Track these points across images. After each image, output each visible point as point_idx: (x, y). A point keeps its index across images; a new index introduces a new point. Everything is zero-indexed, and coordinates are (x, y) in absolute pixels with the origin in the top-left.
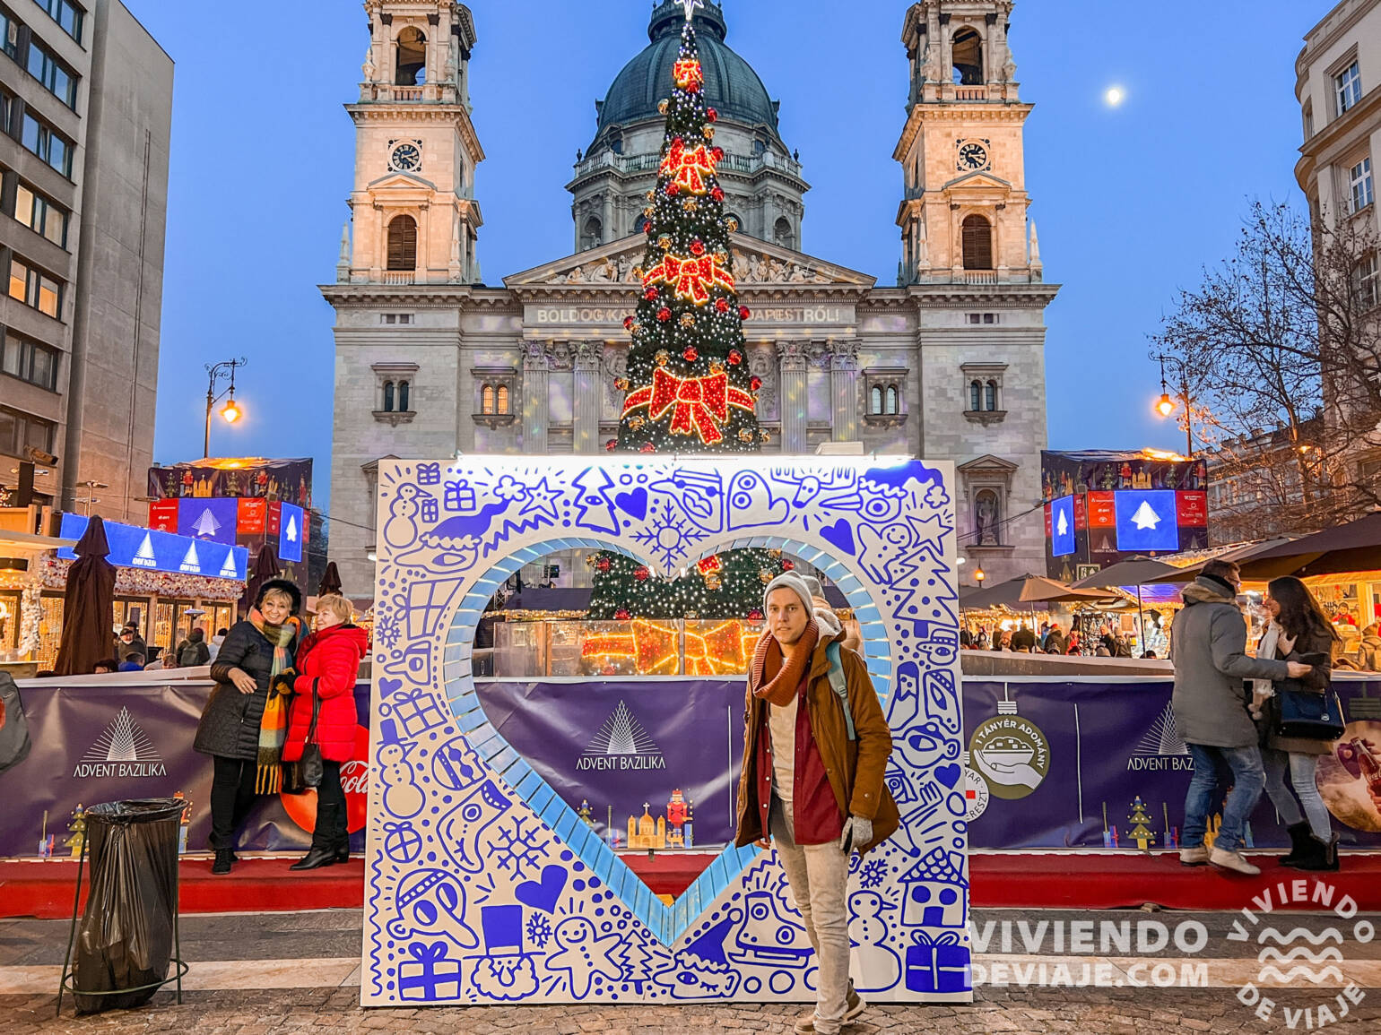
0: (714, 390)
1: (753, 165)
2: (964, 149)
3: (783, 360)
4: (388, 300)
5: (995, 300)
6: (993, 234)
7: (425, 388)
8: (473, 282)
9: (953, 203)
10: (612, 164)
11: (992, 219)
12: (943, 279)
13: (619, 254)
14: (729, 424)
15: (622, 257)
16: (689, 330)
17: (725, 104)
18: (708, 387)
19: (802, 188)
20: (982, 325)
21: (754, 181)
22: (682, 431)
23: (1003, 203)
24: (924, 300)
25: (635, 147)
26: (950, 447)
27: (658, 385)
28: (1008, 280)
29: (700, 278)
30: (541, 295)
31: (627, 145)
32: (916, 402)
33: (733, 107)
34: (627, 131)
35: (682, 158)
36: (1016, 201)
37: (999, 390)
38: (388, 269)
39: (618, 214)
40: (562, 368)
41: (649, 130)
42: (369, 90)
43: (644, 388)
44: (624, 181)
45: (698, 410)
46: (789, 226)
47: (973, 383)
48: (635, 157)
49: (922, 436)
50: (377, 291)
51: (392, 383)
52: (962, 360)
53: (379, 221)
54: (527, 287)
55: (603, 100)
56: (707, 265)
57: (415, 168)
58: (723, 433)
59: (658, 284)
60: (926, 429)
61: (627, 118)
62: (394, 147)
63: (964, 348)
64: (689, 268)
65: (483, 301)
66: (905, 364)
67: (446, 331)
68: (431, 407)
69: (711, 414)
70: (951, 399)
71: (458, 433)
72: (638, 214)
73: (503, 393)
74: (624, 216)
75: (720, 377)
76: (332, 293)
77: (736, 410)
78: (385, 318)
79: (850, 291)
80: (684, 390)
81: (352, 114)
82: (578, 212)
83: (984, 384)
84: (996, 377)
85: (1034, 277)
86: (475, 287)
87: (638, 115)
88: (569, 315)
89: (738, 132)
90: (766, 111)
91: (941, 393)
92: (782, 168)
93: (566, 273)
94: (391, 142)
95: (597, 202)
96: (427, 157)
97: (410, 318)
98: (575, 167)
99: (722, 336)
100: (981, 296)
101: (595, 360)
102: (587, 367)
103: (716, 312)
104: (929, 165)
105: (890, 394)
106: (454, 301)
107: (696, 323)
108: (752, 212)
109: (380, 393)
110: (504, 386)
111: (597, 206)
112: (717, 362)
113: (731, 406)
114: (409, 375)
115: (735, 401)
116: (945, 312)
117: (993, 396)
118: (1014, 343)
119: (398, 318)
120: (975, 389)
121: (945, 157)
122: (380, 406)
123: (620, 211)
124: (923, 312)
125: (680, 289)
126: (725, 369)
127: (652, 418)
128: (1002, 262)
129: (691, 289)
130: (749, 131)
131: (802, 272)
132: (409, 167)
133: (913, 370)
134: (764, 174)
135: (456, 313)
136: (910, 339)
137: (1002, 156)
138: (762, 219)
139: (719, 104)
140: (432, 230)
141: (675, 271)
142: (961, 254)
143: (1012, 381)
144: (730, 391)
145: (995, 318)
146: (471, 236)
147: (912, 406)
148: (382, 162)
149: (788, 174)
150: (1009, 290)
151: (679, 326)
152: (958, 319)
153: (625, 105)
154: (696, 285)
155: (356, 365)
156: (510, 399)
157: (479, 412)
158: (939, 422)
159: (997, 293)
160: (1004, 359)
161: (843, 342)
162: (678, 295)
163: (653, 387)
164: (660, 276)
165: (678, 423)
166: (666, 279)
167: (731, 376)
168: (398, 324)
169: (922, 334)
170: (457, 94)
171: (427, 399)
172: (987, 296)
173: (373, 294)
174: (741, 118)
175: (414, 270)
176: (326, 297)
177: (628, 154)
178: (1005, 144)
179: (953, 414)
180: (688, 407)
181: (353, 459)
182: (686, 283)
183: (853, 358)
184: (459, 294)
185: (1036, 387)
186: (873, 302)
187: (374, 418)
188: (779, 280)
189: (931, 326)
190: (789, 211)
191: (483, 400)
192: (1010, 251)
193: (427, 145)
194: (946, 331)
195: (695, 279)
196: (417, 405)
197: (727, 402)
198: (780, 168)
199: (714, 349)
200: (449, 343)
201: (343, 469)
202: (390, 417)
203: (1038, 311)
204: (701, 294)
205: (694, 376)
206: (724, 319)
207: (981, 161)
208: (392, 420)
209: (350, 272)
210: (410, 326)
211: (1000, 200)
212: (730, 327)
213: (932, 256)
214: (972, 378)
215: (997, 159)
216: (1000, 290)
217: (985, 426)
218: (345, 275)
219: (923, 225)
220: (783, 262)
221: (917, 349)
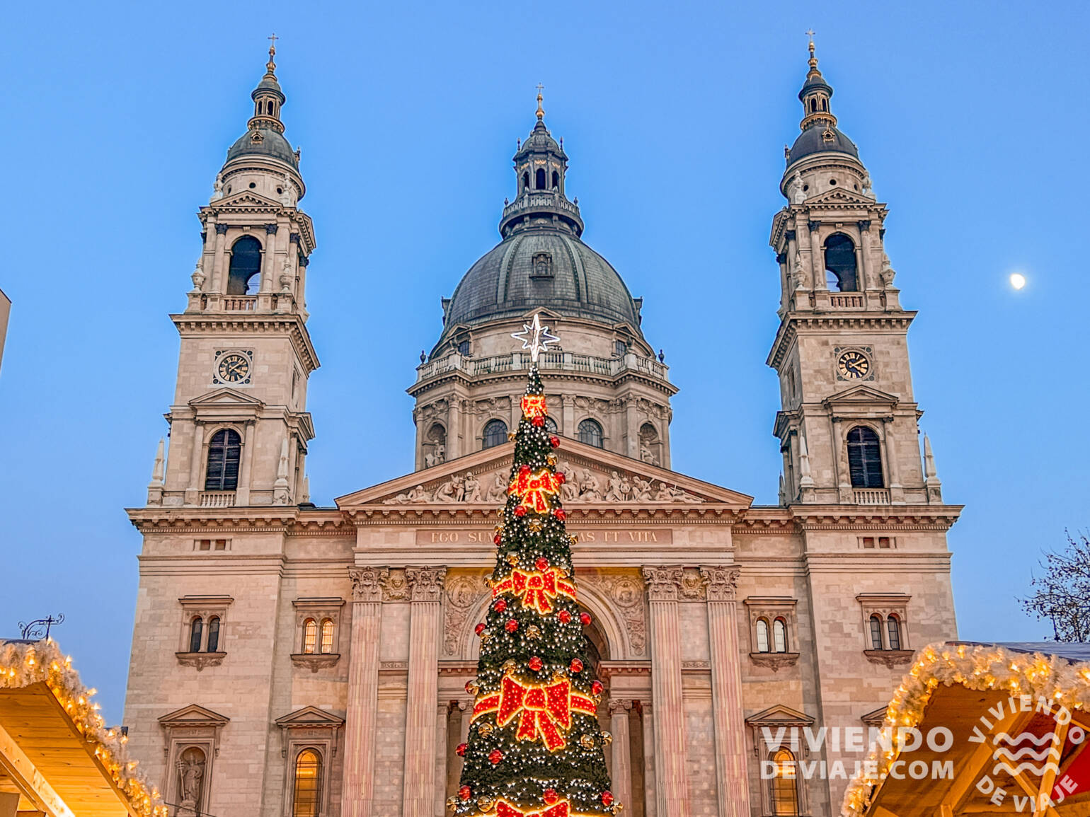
0: (558, 697)
1: (614, 368)
2: (843, 357)
3: (652, 588)
4: (204, 524)
5: (890, 522)
6: (882, 447)
7: (239, 624)
8: (301, 500)
9: (835, 415)
10: (459, 367)
11: (880, 432)
12: (829, 499)
13: (465, 471)
14: (572, 730)
15: (469, 474)
16: (534, 640)
17: (582, 304)
18: (551, 695)
19: (668, 390)
20: (877, 549)
21: (616, 385)
22: (529, 739)
23: (890, 415)
24: (809, 522)
25: (485, 348)
26: (851, 693)
27: (506, 693)
28: (903, 500)
29: (545, 591)
30: (376, 517)
31: (476, 346)
32: (808, 639)
33: (591, 307)
34: (476, 332)
35: (528, 483)
36: (906, 413)
37: (903, 625)
38: (207, 489)
39: (464, 420)
40: (399, 598)
41: (501, 331)
42: (198, 300)
43: (493, 694)
44: (472, 385)
45: (543, 717)
46: (656, 432)
47: (871, 617)
48: (484, 360)
49: (817, 678)
50: (191, 514)
51: (200, 619)
52: (857, 590)
53: (199, 437)
54: (362, 508)
55: (450, 298)
56: (551, 579)
57: (243, 380)
58: (567, 740)
59: (507, 596)
60: (821, 671)
61: (475, 319)
62: (221, 358)
63: (859, 576)
64: (535, 582)
65: (310, 523)
66: (792, 593)
67: (267, 558)
68: (244, 647)
69: (554, 721)
70: (849, 635)
71: (273, 677)
72: (486, 419)
73: (329, 629)
74: (471, 422)
75: (563, 684)
76: (141, 517)
77: (578, 716)
78: (198, 544)
79: (724, 511)
80: (530, 697)
81: (177, 324)
82: (420, 417)
83: (885, 618)
84: (898, 610)
85: (932, 496)
86: (302, 507)
87: (488, 315)
88: (407, 538)
89: (596, 333)
90: (628, 310)
91: (836, 628)
92: (646, 371)
93: (406, 492)
94: (218, 353)
95: (442, 407)
96: (259, 368)
97: (228, 544)
98: (417, 369)
99: (565, 645)
100: (874, 517)
101: (437, 589)
102: (426, 596)
103: (559, 622)
104: (806, 373)
105: (778, 627)
106: (278, 523)
107: (541, 634)
108: (613, 417)
109: (187, 630)
110: (330, 620)
111: (442, 411)
112: (560, 670)
113: (573, 713)
114: (221, 609)
115: (578, 707)
116: (835, 535)
117: (898, 631)
118: (915, 571)
119: (213, 544)
120: (875, 624)
121: (823, 367)
122: (185, 647)
123: (467, 416)
124: (809, 535)
125: (527, 602)
126: (568, 676)
127: (500, 725)
128: (895, 479)
129: (536, 601)
130: (609, 332)
131: (669, 490)
132: (236, 379)
133: (802, 600)
134: (627, 376)
135: (280, 537)
136: (797, 564)
137: (886, 365)
138: (625, 424)
139: (576, 304)
140: (259, 446)
141: (522, 585)
142: (848, 471)
143: (917, 614)
144: (573, 697)
145: (892, 542)
146: (302, 450)
147: (803, 642)
148: (207, 374)
149: (653, 377)
150: (905, 511)
151: (525, 638)
152: (850, 543)
153: (474, 304)
154: (541, 598)
155: (160, 598)
156: (336, 634)
157: (299, 651)
158: (836, 662)
159: (891, 514)
160: (906, 589)
161: (719, 568)
162: (525, 607)
163: (501, 695)
164: (509, 590)
165: (524, 730)
166: (513, 593)
167: (573, 683)
168: (213, 551)
169: (809, 560)
170: (294, 303)
171: (240, 638)
172: (880, 518)
173: (187, 517)
174: (600, 319)
175: (235, 489)
176: (133, 521)
177: (476, 356)
178: (889, 353)
179: (852, 653)
180: (533, 713)
181: (148, 710)
182: (532, 596)
183: (732, 587)
184: (284, 516)
185: (945, 622)
186: (752, 522)
187: (177, 660)
188: (645, 498)
189: (819, 551)
190: (656, 415)
191: (304, 635)
192: (903, 468)
193: (258, 356)
194: (837, 556)
195: (540, 592)
196: (227, 643)
197: (569, 709)
198: (644, 370)
199: (558, 659)
200: (270, 572)
201: (136, 722)
202: (196, 659)
203: (940, 535)
204: (545, 606)
205: (539, 684)
206: (567, 628)
207: (864, 371)
208: (198, 662)
209: (163, 493)
210: (227, 552)
211: (885, 411)
212: (572, 634)
213: (815, 472)
214: (871, 611)
215: (881, 368)
216: (895, 511)
217: (890, 668)
218: (157, 496)
219: (802, 439)
220: (648, 479)
221: (804, 577)
